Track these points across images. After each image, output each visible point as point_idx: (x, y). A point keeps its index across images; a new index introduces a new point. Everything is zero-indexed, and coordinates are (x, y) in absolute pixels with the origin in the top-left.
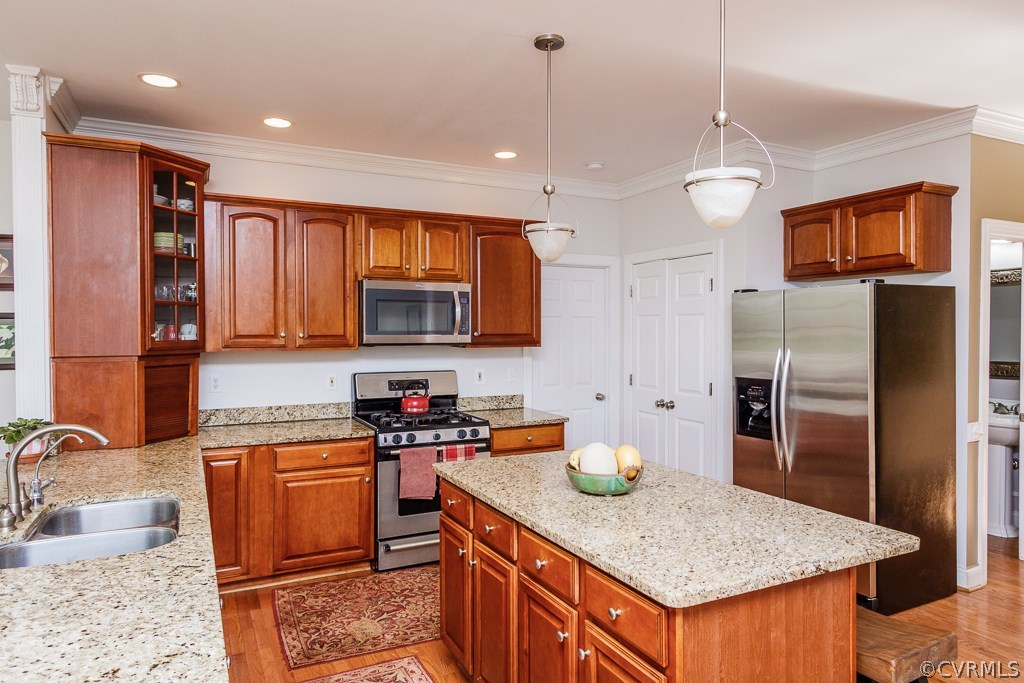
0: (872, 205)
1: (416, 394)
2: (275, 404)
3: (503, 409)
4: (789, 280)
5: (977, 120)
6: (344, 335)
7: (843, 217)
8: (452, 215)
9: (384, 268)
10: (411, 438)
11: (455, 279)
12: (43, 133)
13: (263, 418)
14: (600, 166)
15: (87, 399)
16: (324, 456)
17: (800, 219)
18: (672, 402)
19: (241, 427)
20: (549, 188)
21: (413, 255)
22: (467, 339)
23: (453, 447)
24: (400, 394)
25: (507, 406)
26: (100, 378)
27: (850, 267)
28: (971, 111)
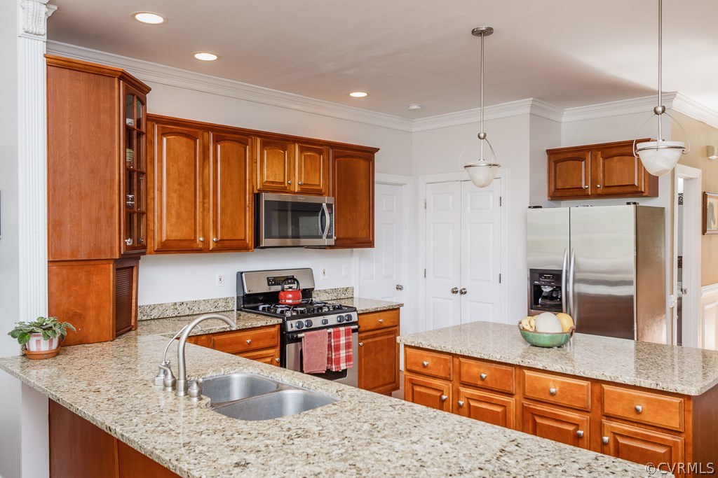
0: (615, 151)
1: (291, 288)
2: (178, 300)
3: (340, 299)
4: (552, 200)
5: (675, 101)
6: (245, 240)
7: (593, 157)
8: (319, 141)
9: (273, 182)
10: (310, 323)
11: (320, 193)
12: (45, 56)
13: (170, 313)
14: (419, 107)
15: (72, 299)
16: (248, 341)
17: (561, 157)
18: (464, 289)
19: (152, 322)
20: (482, 135)
21: (292, 173)
22: (332, 242)
23: (337, 329)
24: (278, 288)
25: (343, 296)
26: (84, 280)
27: (599, 191)
28: (673, 95)
